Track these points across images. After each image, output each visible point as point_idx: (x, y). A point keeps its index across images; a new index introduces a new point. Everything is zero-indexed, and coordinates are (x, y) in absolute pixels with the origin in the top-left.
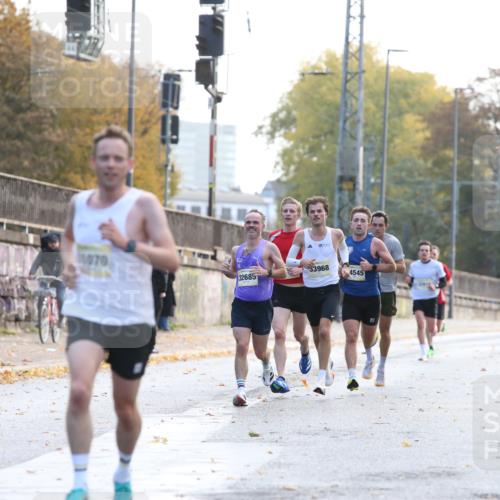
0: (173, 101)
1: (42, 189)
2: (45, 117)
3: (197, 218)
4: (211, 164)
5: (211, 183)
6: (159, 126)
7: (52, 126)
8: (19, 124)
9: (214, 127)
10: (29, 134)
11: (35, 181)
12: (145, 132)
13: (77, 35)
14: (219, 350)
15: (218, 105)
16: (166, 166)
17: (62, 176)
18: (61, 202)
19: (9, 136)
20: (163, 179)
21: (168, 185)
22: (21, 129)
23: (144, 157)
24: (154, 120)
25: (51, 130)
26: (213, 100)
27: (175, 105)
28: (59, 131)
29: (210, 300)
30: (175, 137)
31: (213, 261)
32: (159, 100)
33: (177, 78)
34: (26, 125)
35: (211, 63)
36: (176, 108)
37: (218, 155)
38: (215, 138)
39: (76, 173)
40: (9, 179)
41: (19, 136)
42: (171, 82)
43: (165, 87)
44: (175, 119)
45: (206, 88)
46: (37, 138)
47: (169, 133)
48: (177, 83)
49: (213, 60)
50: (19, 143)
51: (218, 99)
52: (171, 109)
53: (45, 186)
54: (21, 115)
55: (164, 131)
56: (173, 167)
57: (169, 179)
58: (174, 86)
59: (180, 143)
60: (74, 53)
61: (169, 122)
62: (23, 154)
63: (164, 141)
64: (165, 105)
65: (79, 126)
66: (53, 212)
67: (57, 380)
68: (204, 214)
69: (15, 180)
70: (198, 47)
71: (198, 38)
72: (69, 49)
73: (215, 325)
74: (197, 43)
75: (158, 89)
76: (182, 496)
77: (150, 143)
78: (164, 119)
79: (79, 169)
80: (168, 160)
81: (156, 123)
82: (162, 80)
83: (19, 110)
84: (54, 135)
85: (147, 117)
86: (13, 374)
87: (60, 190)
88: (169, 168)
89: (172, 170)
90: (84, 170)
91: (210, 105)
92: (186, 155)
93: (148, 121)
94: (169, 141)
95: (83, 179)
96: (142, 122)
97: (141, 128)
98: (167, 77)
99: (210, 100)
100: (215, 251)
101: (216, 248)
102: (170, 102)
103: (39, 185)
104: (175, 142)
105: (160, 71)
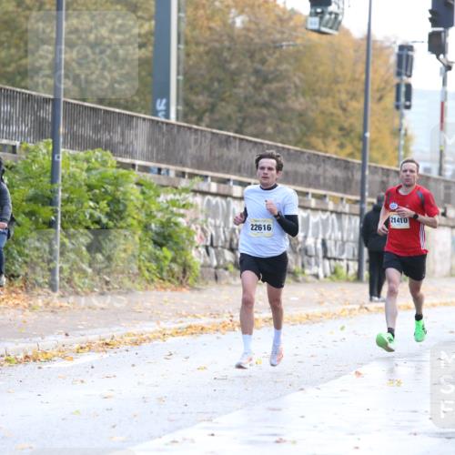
0: (406, 70)
1: (286, 153)
2: (289, 88)
3: (428, 178)
4: (442, 128)
5: (441, 146)
6: (393, 94)
7: (296, 95)
8: (264, 93)
9: (445, 94)
10: (274, 102)
11: (280, 145)
12: (381, 99)
13: (319, 10)
14: (449, 300)
15: (449, 72)
16: (400, 130)
17: (305, 140)
18: (303, 163)
19: (256, 104)
20: (396, 142)
21: (402, 148)
22: (267, 98)
23: (379, 121)
24: (389, 88)
25: (294, 98)
26: (444, 69)
27: (408, 73)
28: (302, 100)
29: (441, 254)
30: (408, 103)
31: (443, 218)
32: (393, 69)
33: (411, 48)
34: (272, 95)
35: (443, 34)
36: (410, 76)
37: (448, 119)
38: (447, 104)
39: (318, 137)
40: (256, 143)
41: (266, 105)
42: (405, 52)
43: (400, 57)
44: (409, 87)
45: (438, 57)
46: (282, 105)
47: (403, 99)
48: (410, 53)
49: (445, 32)
50: (264, 111)
51: (449, 68)
52: (405, 78)
53: (289, 149)
54: (267, 86)
55: (398, 98)
56: (406, 130)
57: (402, 142)
58: (408, 56)
59: (413, 109)
60: (316, 27)
61: (403, 89)
62: (268, 121)
63: (398, 107)
64: (399, 74)
65: (321, 96)
66: (296, 173)
67: (299, 326)
68: (434, 174)
69: (261, 144)
70: (431, 20)
71: (431, 12)
72: (311, 23)
73: (445, 277)
74: (430, 16)
75: (393, 59)
76: (415, 434)
77: (385, 109)
78: (398, 86)
79: (321, 134)
80: (401, 124)
81: (390, 91)
82: (396, 50)
83: (266, 81)
84: (297, 103)
85: (383, 85)
86: (260, 321)
87: (302, 153)
88: (403, 132)
89: (406, 135)
90: (325, 135)
91: (441, 73)
92: (418, 120)
93: (384, 89)
94: (402, 107)
95: (324, 143)
96: (378, 90)
97: (378, 95)
98: (402, 48)
99: (441, 69)
100: (445, 209)
101: (446, 205)
102: (403, 71)
103: (283, 148)
104: (408, 107)
105: (395, 43)
